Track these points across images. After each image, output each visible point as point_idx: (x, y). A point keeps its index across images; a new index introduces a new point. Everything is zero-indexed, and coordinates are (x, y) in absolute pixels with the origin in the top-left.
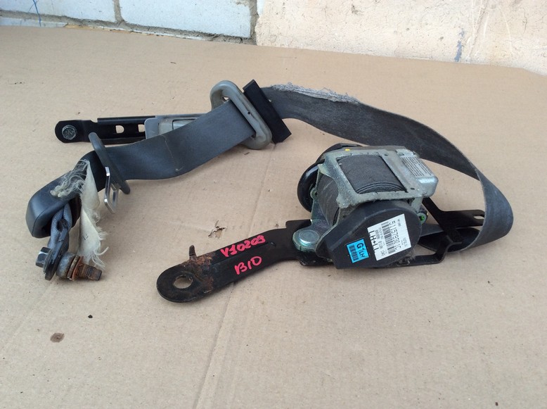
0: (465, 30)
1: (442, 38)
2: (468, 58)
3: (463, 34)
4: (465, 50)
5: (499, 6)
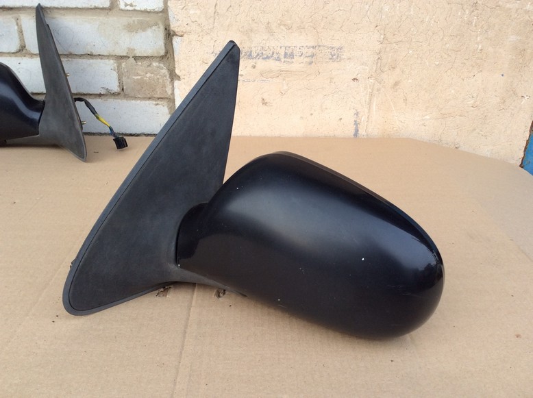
0: (358, 111)
1: (341, 119)
2: (364, 133)
3: (357, 114)
4: (361, 127)
5: (383, 89)
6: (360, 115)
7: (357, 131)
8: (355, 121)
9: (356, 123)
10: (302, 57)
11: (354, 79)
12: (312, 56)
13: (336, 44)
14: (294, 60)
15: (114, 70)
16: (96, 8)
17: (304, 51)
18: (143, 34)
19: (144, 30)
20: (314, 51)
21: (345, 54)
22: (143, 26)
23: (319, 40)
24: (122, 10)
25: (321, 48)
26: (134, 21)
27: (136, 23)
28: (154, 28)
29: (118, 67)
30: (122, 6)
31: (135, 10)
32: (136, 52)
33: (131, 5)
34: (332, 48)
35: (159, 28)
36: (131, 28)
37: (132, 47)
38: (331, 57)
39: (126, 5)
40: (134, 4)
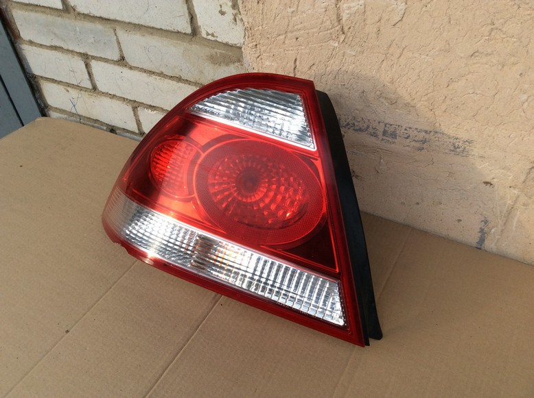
0: (488, 219)
3: (485, 222)
4: (489, 238)
6: (490, 225)
8: (482, 229)
10: (408, 140)
12: (424, 141)
13: (463, 135)
14: (396, 140)
16: (178, 32)
18: (226, 68)
19: (227, 65)
20: (427, 136)
21: (476, 150)
22: (226, 61)
23: (437, 125)
24: (204, 38)
25: (439, 135)
26: (216, 53)
27: (219, 55)
28: (236, 64)
30: (204, 34)
31: (216, 41)
33: (213, 35)
34: (457, 139)
36: (214, 60)
38: (452, 148)
39: (208, 34)
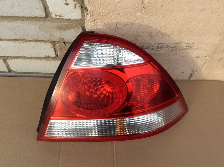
1: (183, 72)
2: (194, 78)
3: (193, 71)
4: (194, 75)
5: (212, 61)
6: (195, 71)
7: (191, 77)
8: (191, 73)
9: (191, 74)
10: (168, 48)
11: (197, 57)
12: (174, 47)
13: (191, 42)
14: (162, 49)
15: (52, 48)
16: (36, 17)
17: (170, 45)
18: (69, 31)
19: (69, 29)
20: (176, 45)
21: (195, 46)
22: (68, 28)
23: (181, 40)
24: (54, 18)
25: (181, 44)
26: (62, 25)
27: (64, 25)
28: (75, 28)
29: (54, 46)
30: (54, 16)
31: (62, 19)
32: (64, 40)
33: (60, 16)
34: (188, 44)
35: (79, 28)
36: (60, 28)
37: (62, 37)
38: (186, 47)
39: (56, 16)
40: (62, 15)
